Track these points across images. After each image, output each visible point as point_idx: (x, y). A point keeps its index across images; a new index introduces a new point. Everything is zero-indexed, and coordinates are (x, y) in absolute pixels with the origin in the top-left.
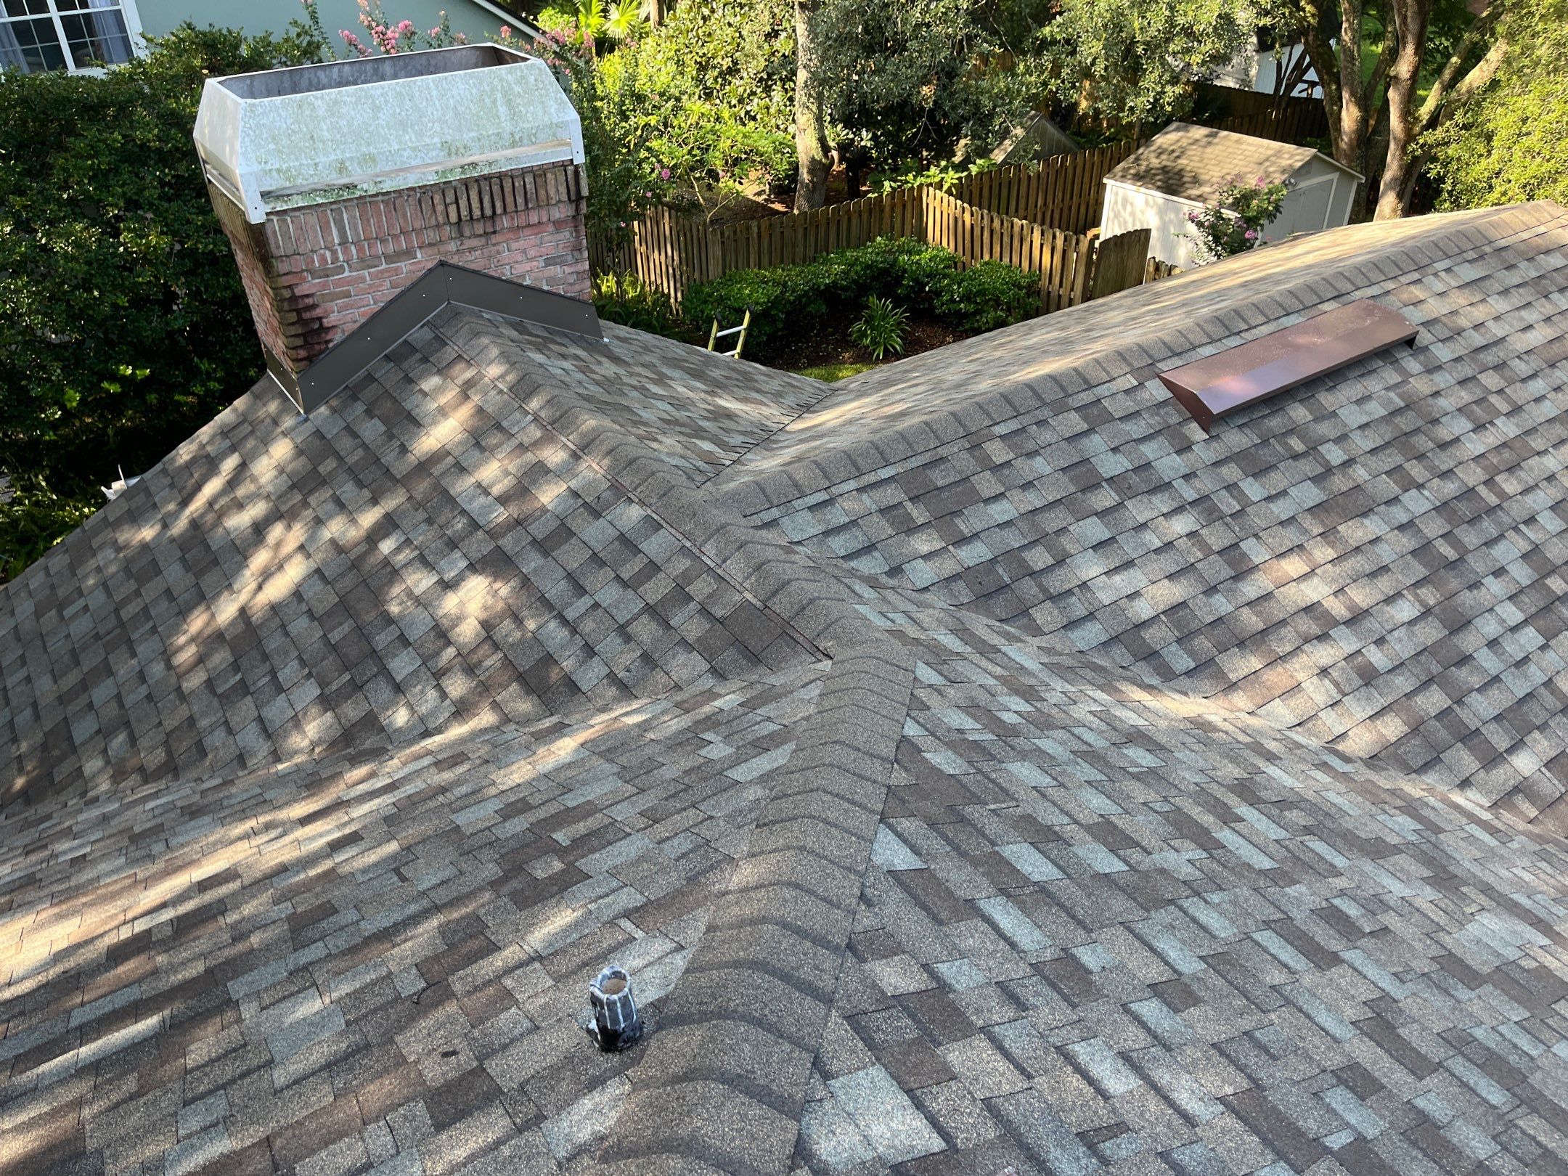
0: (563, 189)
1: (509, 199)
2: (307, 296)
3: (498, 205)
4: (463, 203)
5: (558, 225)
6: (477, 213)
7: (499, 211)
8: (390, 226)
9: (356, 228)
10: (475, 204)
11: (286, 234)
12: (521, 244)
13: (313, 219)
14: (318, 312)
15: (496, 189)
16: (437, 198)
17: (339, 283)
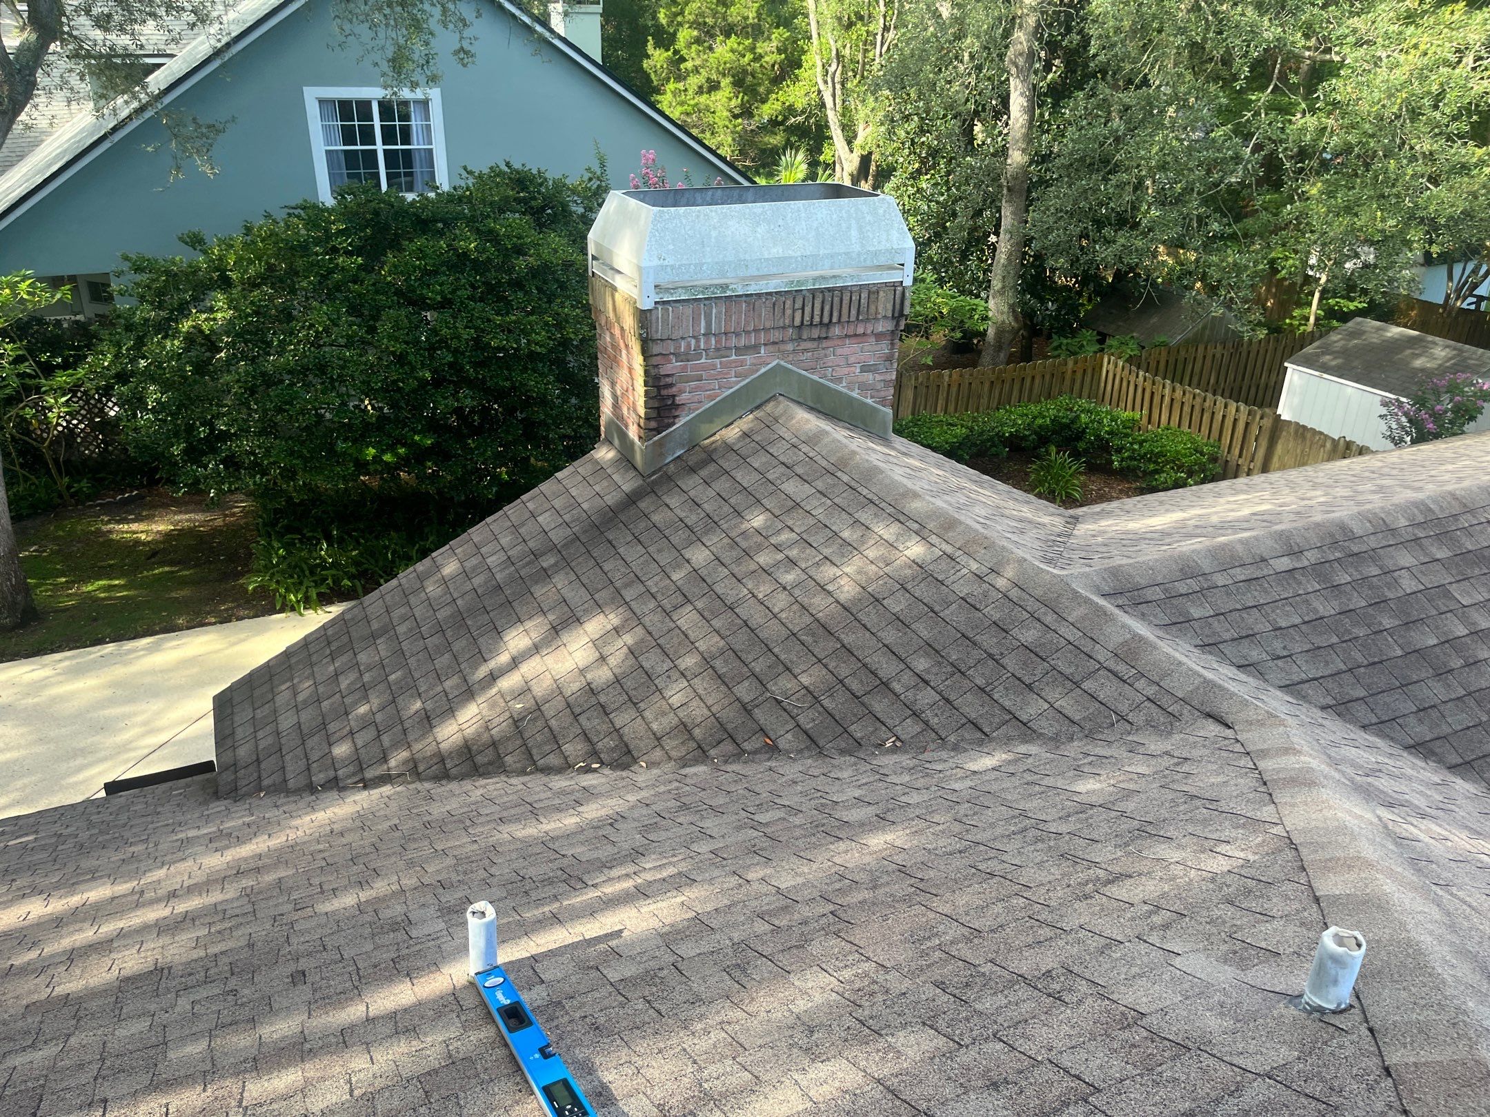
0: (890, 307)
1: (845, 311)
2: (668, 376)
3: (835, 314)
4: (808, 309)
5: (879, 336)
6: (817, 319)
7: (835, 320)
8: (747, 323)
9: (720, 322)
10: (817, 312)
11: (665, 321)
12: (845, 351)
13: (688, 310)
14: (674, 390)
15: (836, 300)
16: (789, 303)
17: (694, 368)
